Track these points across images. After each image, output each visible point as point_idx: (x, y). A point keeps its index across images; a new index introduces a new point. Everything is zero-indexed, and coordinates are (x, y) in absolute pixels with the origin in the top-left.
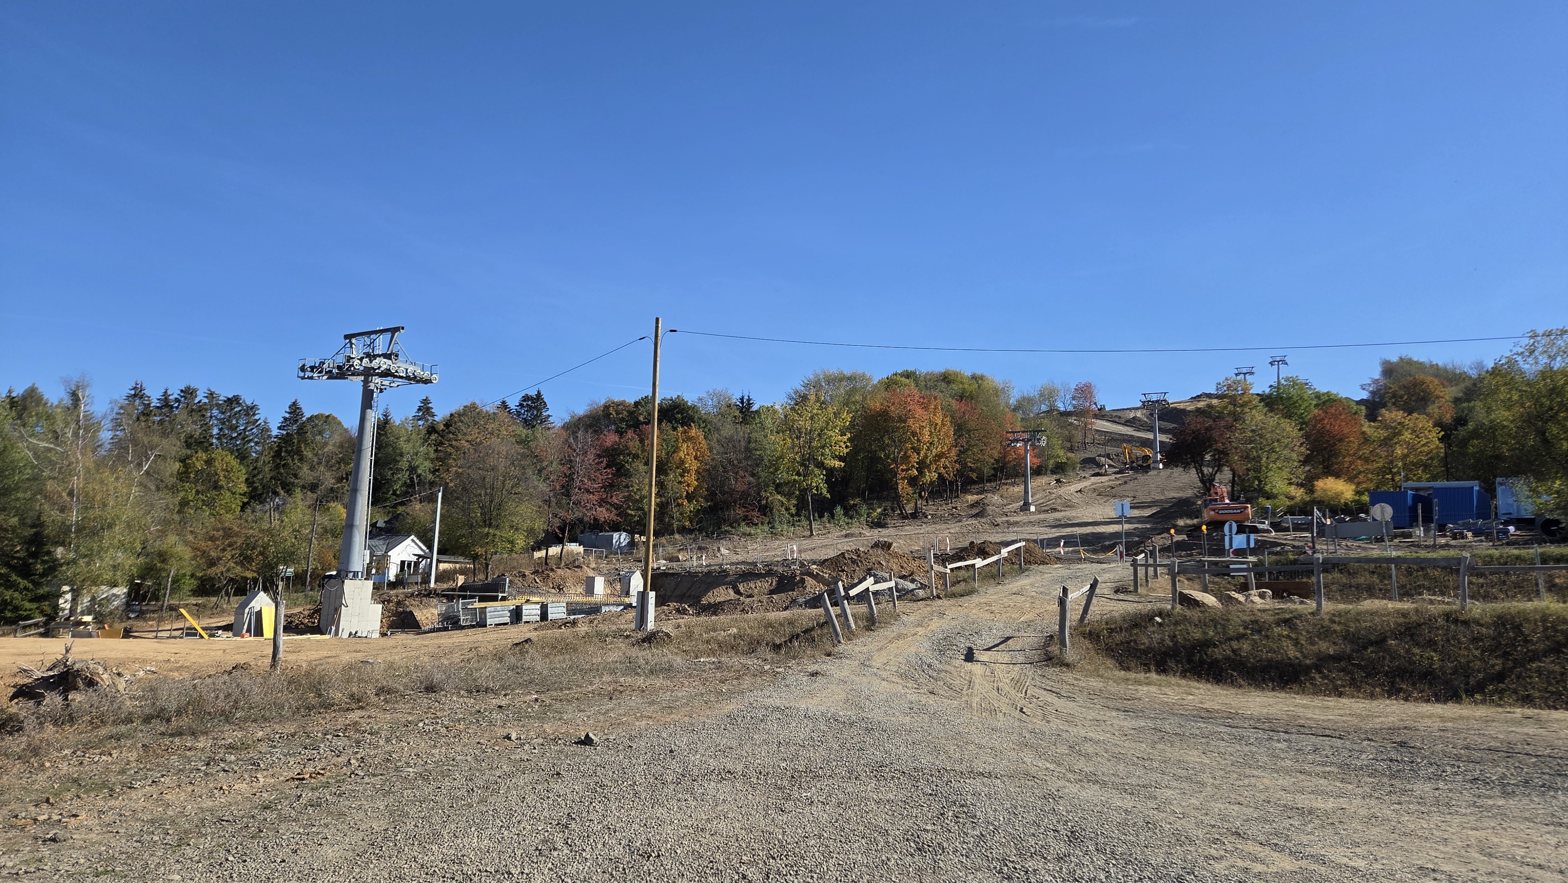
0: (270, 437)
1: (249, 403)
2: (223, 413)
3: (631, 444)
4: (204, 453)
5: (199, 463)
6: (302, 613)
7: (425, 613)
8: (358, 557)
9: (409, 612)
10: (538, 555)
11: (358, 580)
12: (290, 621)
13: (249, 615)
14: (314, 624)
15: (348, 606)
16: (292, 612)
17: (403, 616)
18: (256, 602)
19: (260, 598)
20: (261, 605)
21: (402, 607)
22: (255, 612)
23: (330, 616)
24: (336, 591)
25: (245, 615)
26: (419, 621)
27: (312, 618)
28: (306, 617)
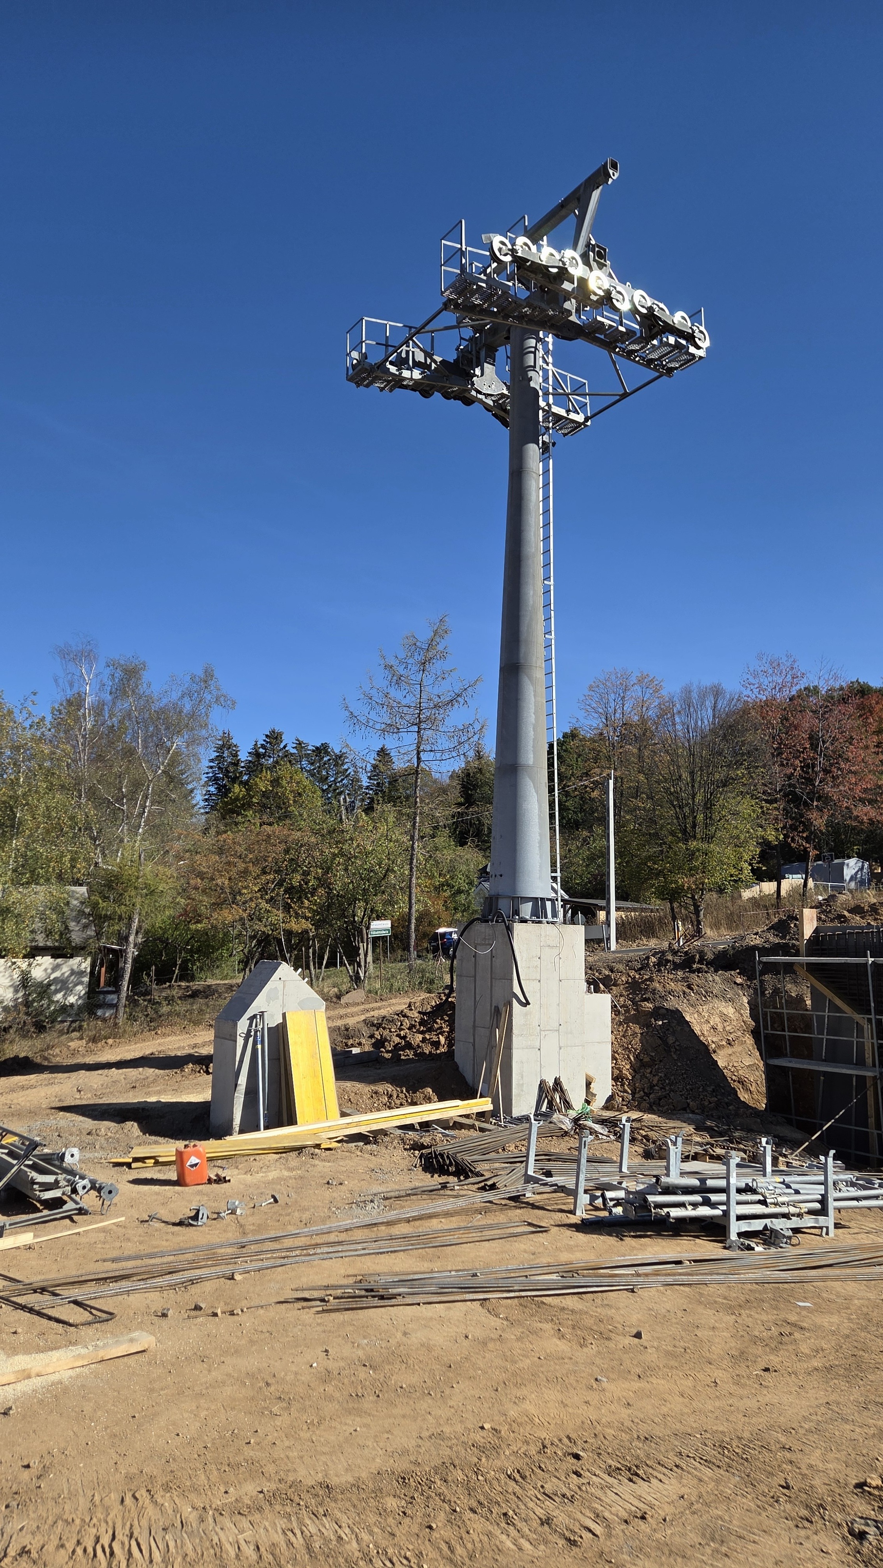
1: (337, 751)
2: (312, 764)
4: (269, 772)
5: (263, 784)
6: (405, 1016)
7: (706, 1015)
8: (541, 857)
9: (672, 1011)
10: (747, 894)
11: (548, 923)
12: (379, 1037)
13: (251, 1040)
14: (437, 1049)
15: (528, 1003)
16: (383, 1012)
17: (660, 1023)
18: (269, 999)
19: (280, 985)
20: (283, 1006)
21: (649, 999)
22: (268, 1028)
23: (482, 1032)
24: (492, 957)
25: (240, 1041)
26: (702, 1038)
27: (430, 1030)
28: (414, 1026)
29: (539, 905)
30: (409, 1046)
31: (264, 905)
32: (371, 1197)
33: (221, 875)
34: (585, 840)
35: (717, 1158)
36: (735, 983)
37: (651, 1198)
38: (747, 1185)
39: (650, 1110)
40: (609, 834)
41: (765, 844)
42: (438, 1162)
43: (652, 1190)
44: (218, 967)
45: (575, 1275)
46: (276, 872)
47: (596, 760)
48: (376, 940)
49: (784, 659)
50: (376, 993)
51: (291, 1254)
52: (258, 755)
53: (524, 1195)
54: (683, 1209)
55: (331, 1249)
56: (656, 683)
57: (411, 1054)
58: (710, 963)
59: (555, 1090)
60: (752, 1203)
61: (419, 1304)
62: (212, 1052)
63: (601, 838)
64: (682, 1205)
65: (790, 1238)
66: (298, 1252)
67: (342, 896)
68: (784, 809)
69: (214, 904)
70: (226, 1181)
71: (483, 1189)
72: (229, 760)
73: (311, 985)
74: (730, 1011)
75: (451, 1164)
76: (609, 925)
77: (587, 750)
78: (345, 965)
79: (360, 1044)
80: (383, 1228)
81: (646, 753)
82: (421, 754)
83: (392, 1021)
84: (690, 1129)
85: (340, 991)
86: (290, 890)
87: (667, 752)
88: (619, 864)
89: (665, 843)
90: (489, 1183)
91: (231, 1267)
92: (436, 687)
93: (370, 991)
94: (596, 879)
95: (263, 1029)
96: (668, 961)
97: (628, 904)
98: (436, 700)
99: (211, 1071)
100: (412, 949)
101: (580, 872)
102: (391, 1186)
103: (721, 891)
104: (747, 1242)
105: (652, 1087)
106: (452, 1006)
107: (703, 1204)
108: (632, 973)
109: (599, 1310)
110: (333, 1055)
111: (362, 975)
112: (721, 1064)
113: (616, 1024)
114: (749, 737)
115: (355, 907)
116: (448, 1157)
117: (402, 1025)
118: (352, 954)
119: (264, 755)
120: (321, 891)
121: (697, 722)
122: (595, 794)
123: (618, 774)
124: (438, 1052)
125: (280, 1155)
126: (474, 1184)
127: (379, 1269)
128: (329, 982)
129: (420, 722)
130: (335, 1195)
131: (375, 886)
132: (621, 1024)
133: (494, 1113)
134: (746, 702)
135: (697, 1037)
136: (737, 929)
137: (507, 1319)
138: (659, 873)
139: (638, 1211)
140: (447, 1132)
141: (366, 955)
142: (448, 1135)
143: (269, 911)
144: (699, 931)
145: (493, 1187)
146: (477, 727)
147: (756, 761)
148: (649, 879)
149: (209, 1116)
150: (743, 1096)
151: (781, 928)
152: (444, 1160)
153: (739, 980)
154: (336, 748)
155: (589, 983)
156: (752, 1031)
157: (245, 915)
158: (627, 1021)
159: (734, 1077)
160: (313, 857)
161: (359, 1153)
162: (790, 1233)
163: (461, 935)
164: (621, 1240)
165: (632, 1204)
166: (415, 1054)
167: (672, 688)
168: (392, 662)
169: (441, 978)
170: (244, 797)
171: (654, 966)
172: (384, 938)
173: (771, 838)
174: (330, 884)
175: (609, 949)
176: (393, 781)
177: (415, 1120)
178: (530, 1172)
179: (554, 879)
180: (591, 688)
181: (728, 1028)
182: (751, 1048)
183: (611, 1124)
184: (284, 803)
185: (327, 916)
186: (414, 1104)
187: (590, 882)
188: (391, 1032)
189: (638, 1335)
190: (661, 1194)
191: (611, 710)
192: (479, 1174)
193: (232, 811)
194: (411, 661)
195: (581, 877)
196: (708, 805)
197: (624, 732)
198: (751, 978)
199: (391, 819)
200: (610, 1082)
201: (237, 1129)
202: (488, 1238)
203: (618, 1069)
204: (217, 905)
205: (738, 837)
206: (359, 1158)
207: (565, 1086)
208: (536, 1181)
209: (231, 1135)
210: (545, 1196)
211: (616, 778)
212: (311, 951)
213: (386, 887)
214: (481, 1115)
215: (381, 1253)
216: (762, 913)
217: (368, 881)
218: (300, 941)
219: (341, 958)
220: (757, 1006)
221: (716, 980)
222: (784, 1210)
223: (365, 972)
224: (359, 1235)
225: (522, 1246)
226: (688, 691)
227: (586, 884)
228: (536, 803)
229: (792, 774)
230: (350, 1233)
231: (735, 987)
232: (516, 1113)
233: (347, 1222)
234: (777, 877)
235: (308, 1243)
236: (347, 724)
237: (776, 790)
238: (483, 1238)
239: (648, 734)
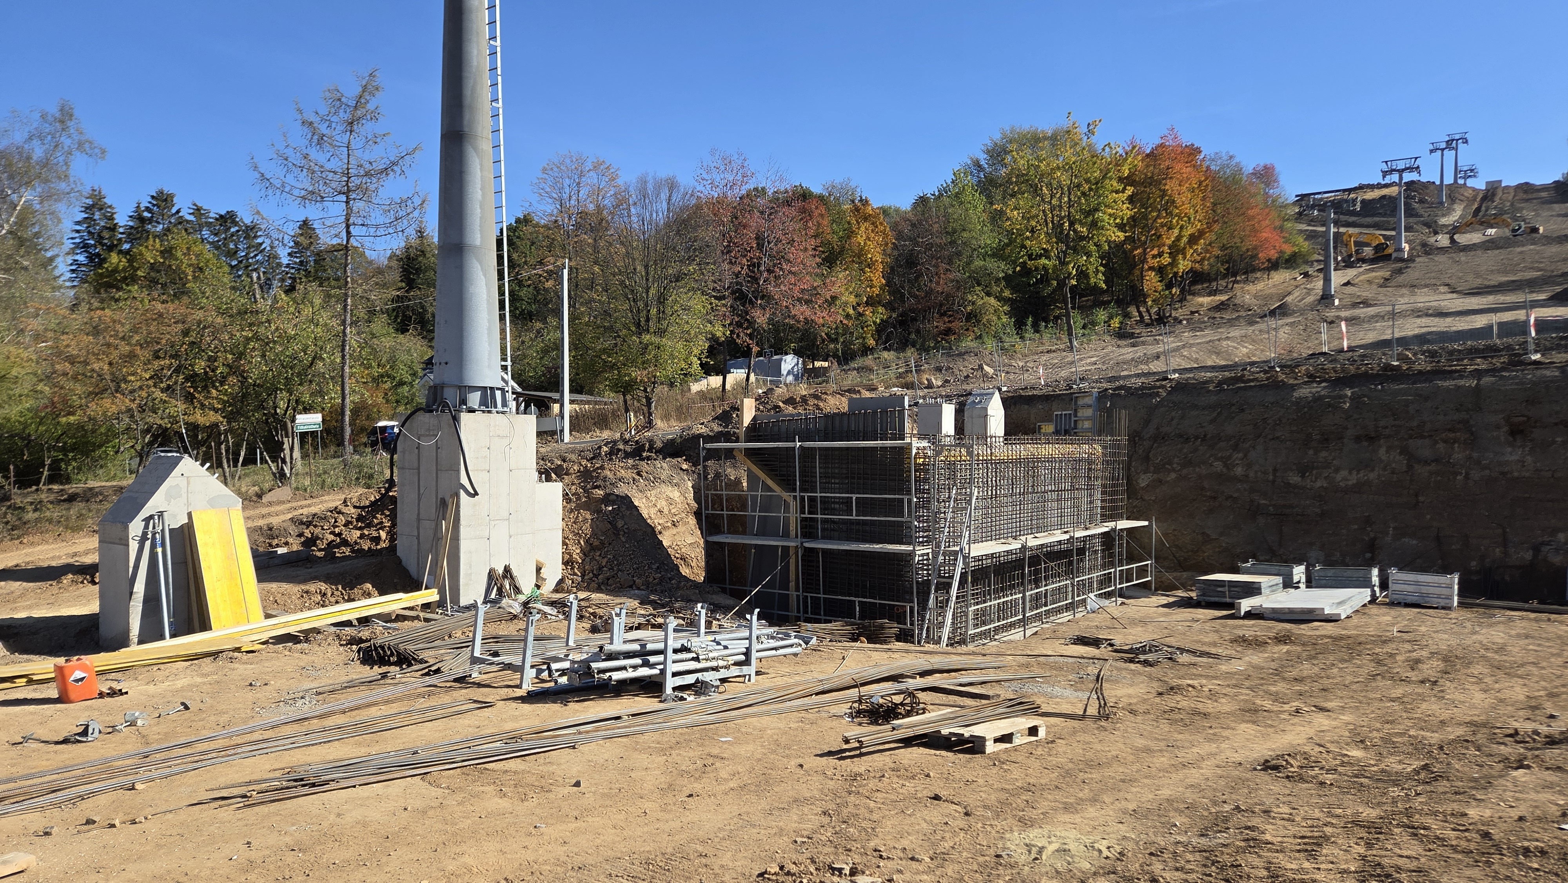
0: (279, 265)
1: (248, 221)
2: (216, 235)
4: (157, 240)
5: (150, 253)
6: (339, 512)
7: (654, 499)
8: (490, 345)
9: (622, 497)
10: (695, 387)
11: (497, 412)
12: (310, 536)
13: (148, 544)
14: (377, 544)
15: (476, 494)
16: (314, 510)
17: (610, 508)
18: (169, 497)
19: (183, 482)
20: (188, 504)
21: (600, 486)
22: (170, 530)
23: (427, 526)
24: (438, 448)
25: (134, 546)
26: (649, 521)
27: (369, 526)
28: (351, 523)
29: (488, 397)
30: (345, 543)
31: (158, 394)
32: (301, 694)
33: (99, 359)
34: (538, 332)
35: (659, 626)
36: (681, 469)
37: (594, 665)
38: (683, 645)
39: (599, 590)
40: (563, 325)
41: (713, 339)
42: (378, 654)
43: (596, 657)
44: (101, 467)
45: (519, 740)
46: (172, 357)
47: (550, 247)
48: (303, 436)
49: (735, 157)
50: (306, 490)
51: (206, 757)
52: (142, 220)
53: (470, 676)
54: (624, 672)
55: (254, 747)
56: (612, 170)
57: (347, 551)
58: (659, 451)
59: (504, 577)
60: (686, 661)
61: (354, 786)
62: (97, 561)
63: (555, 331)
64: (624, 668)
65: (717, 687)
66: (214, 755)
67: (258, 386)
68: (731, 307)
69: (90, 393)
70: (122, 694)
71: (427, 674)
72: (102, 224)
73: (226, 484)
74: (675, 494)
75: (392, 654)
76: (563, 418)
77: (541, 237)
78: (267, 462)
79: (287, 544)
80: (316, 721)
81: (602, 243)
82: (351, 228)
83: (325, 518)
84: (636, 603)
85: (261, 489)
86: (192, 378)
87: (622, 243)
88: (574, 357)
89: (619, 336)
90: (433, 668)
91: (130, 778)
92: (367, 151)
93: (297, 489)
94: (550, 372)
95: (163, 530)
96: (619, 450)
97: (583, 397)
98: (368, 167)
99: (97, 581)
100: (346, 443)
101: (533, 365)
102: (324, 681)
103: (672, 385)
104: (680, 695)
105: (600, 568)
106: (394, 500)
107: (642, 666)
108: (584, 462)
109: (540, 768)
110: (254, 557)
111: (287, 471)
112: (666, 543)
113: (565, 510)
114: (701, 233)
115: (276, 397)
116: (389, 648)
117: (336, 521)
118: (275, 450)
119: (150, 220)
120: (233, 380)
121: (651, 215)
122: (549, 284)
123: (573, 264)
124: (379, 547)
125: (190, 662)
126: (417, 671)
127: (309, 759)
128: (248, 480)
129: (349, 191)
130: (258, 695)
131: (299, 375)
132: (572, 511)
133: (441, 604)
134: (699, 198)
135: (645, 520)
136: (685, 420)
137: (448, 788)
138: (613, 367)
139: (582, 678)
140: (388, 625)
141: (292, 449)
142: (389, 628)
143: (165, 402)
144: (650, 422)
145: (438, 671)
146: (417, 201)
147: (707, 257)
148: (602, 372)
149: (98, 629)
150: (685, 571)
151: (725, 418)
152: (384, 651)
153: (685, 467)
154: (246, 217)
155: (540, 473)
156: (695, 513)
157: (134, 406)
158: (578, 508)
159: (677, 555)
160: (221, 341)
161: (287, 653)
162: (718, 683)
163: (403, 426)
164: (565, 705)
165: (577, 673)
166: (352, 551)
167: (628, 178)
168: (312, 118)
169: (382, 473)
170: (124, 270)
171: (606, 455)
172: (313, 434)
173: (719, 334)
174: (244, 371)
175: (562, 441)
176: (319, 257)
177: (352, 616)
178: (477, 654)
179: (504, 368)
180: (544, 170)
181: (673, 511)
182: (693, 528)
183: (561, 605)
184: (181, 279)
185: (241, 408)
186: (351, 600)
187: (544, 375)
188: (323, 529)
189: (577, 784)
190: (604, 660)
191: (566, 196)
192: (422, 661)
193: (109, 286)
194: (334, 119)
195: (534, 369)
196: (661, 300)
197: (579, 220)
198: (695, 464)
199: (317, 301)
200: (561, 566)
201: (136, 640)
202: (430, 718)
203: (569, 554)
204: (97, 394)
205: (688, 332)
206: (287, 658)
207: (515, 573)
208: (482, 661)
209: (127, 646)
210: (492, 675)
211: (570, 268)
212: (223, 446)
213: (313, 376)
214: (426, 606)
215: (313, 745)
216: (708, 405)
217: (291, 368)
218: (209, 437)
219: (261, 454)
220: (700, 490)
221: (664, 467)
222: (714, 664)
223: (291, 469)
224: (287, 730)
225: (467, 722)
226: (643, 182)
227: (540, 377)
228: (484, 287)
229: (740, 272)
230: (277, 730)
231: (681, 472)
232: (464, 601)
233: (275, 719)
234: (723, 372)
235: (227, 744)
236: (258, 187)
237: (724, 288)
238: (426, 719)
239: (604, 224)
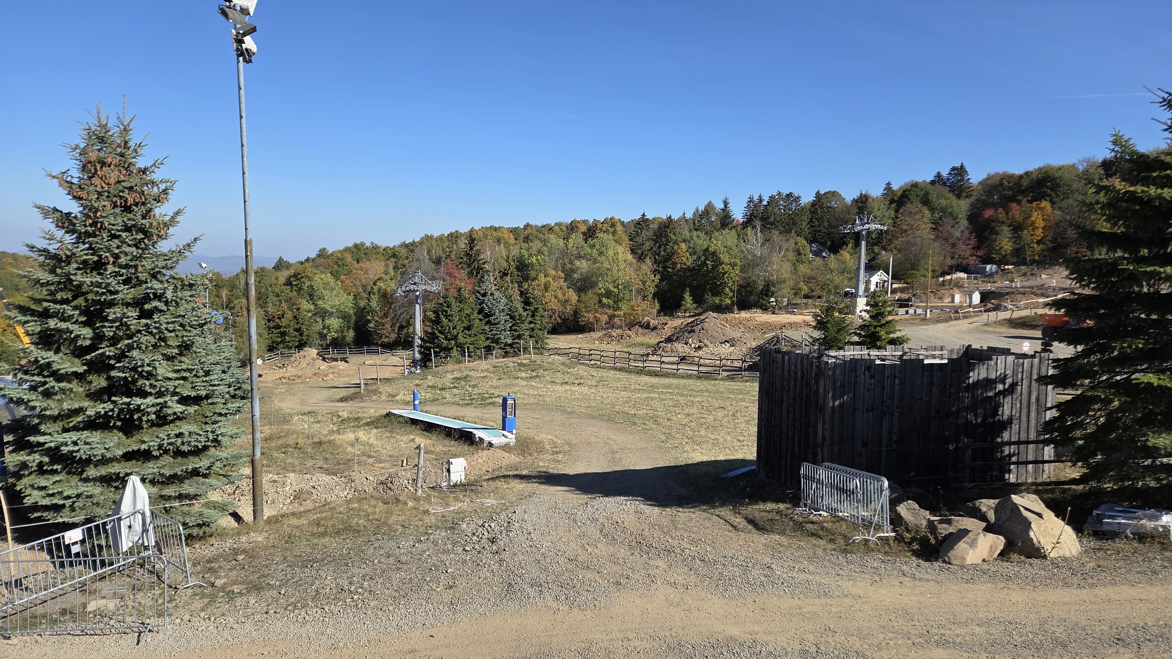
0: (807, 210)
1: (796, 194)
2: (785, 203)
3: (1000, 216)
